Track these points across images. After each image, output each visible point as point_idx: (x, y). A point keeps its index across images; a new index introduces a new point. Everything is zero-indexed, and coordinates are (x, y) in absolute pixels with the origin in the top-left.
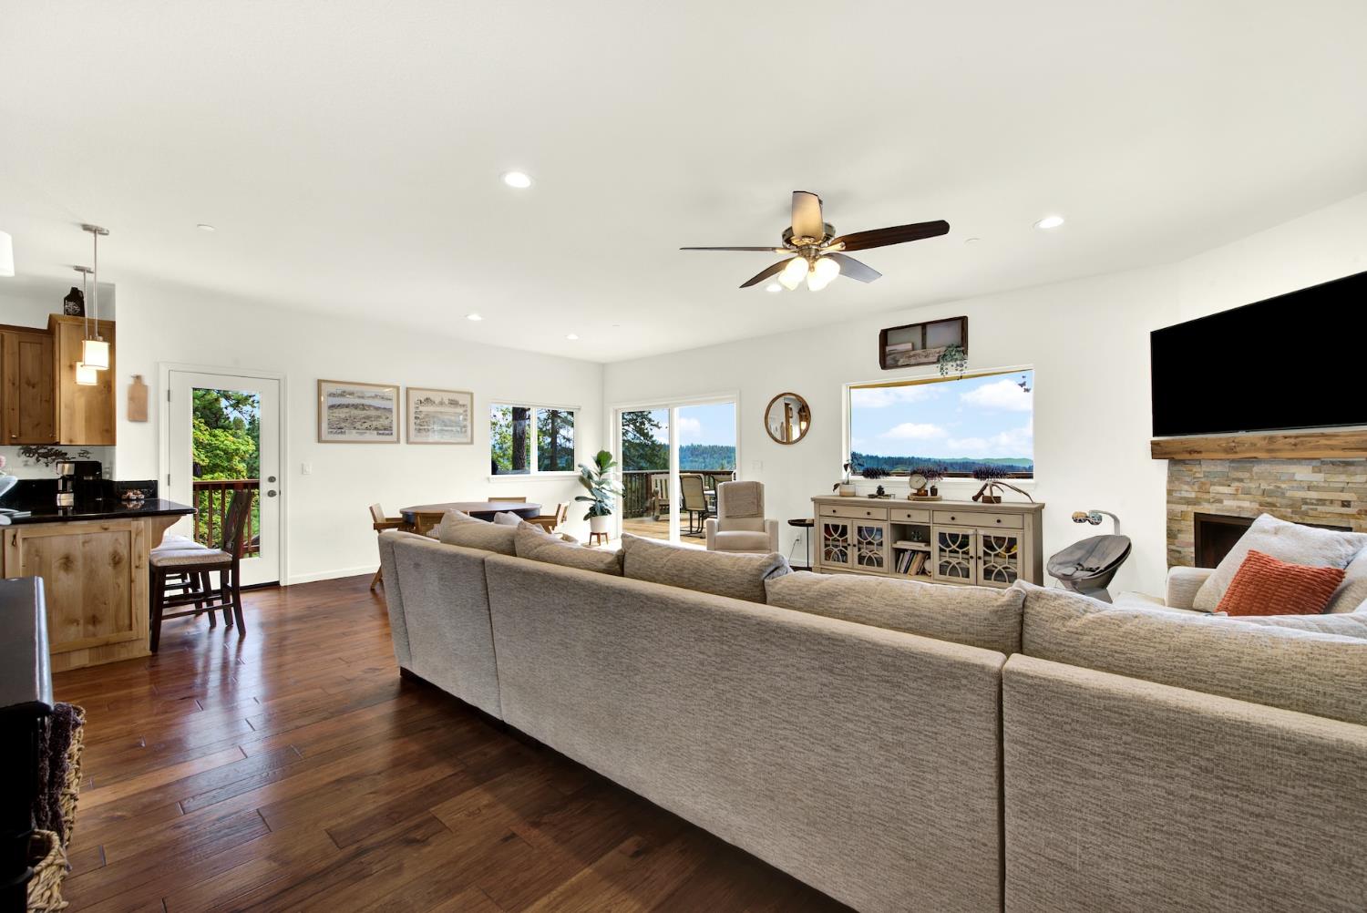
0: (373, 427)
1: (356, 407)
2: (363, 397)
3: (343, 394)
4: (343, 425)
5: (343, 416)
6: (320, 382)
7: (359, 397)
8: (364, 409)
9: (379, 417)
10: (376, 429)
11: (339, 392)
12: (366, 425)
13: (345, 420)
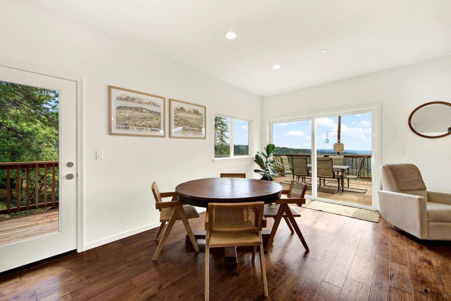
0: (148, 125)
1: (136, 109)
2: (141, 103)
3: (127, 99)
4: (127, 122)
5: (127, 115)
6: (110, 88)
7: (139, 102)
8: (142, 112)
9: (152, 118)
10: (150, 126)
11: (124, 97)
12: (143, 123)
13: (129, 119)
